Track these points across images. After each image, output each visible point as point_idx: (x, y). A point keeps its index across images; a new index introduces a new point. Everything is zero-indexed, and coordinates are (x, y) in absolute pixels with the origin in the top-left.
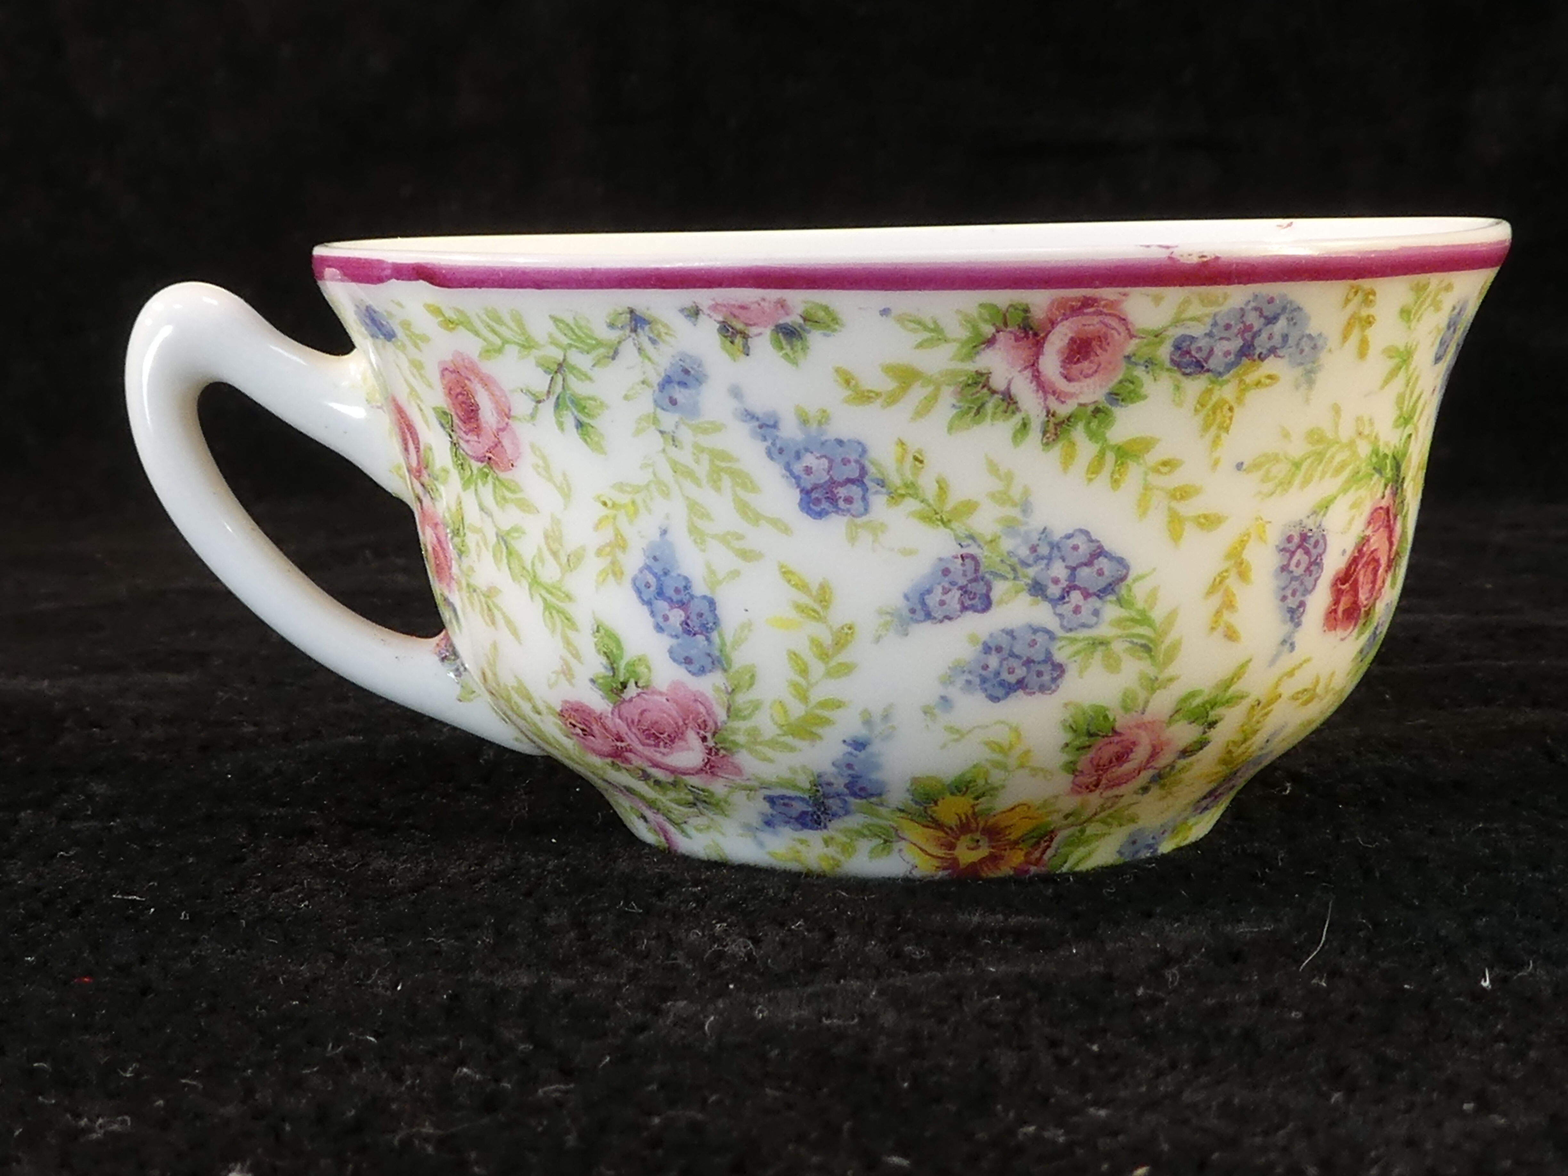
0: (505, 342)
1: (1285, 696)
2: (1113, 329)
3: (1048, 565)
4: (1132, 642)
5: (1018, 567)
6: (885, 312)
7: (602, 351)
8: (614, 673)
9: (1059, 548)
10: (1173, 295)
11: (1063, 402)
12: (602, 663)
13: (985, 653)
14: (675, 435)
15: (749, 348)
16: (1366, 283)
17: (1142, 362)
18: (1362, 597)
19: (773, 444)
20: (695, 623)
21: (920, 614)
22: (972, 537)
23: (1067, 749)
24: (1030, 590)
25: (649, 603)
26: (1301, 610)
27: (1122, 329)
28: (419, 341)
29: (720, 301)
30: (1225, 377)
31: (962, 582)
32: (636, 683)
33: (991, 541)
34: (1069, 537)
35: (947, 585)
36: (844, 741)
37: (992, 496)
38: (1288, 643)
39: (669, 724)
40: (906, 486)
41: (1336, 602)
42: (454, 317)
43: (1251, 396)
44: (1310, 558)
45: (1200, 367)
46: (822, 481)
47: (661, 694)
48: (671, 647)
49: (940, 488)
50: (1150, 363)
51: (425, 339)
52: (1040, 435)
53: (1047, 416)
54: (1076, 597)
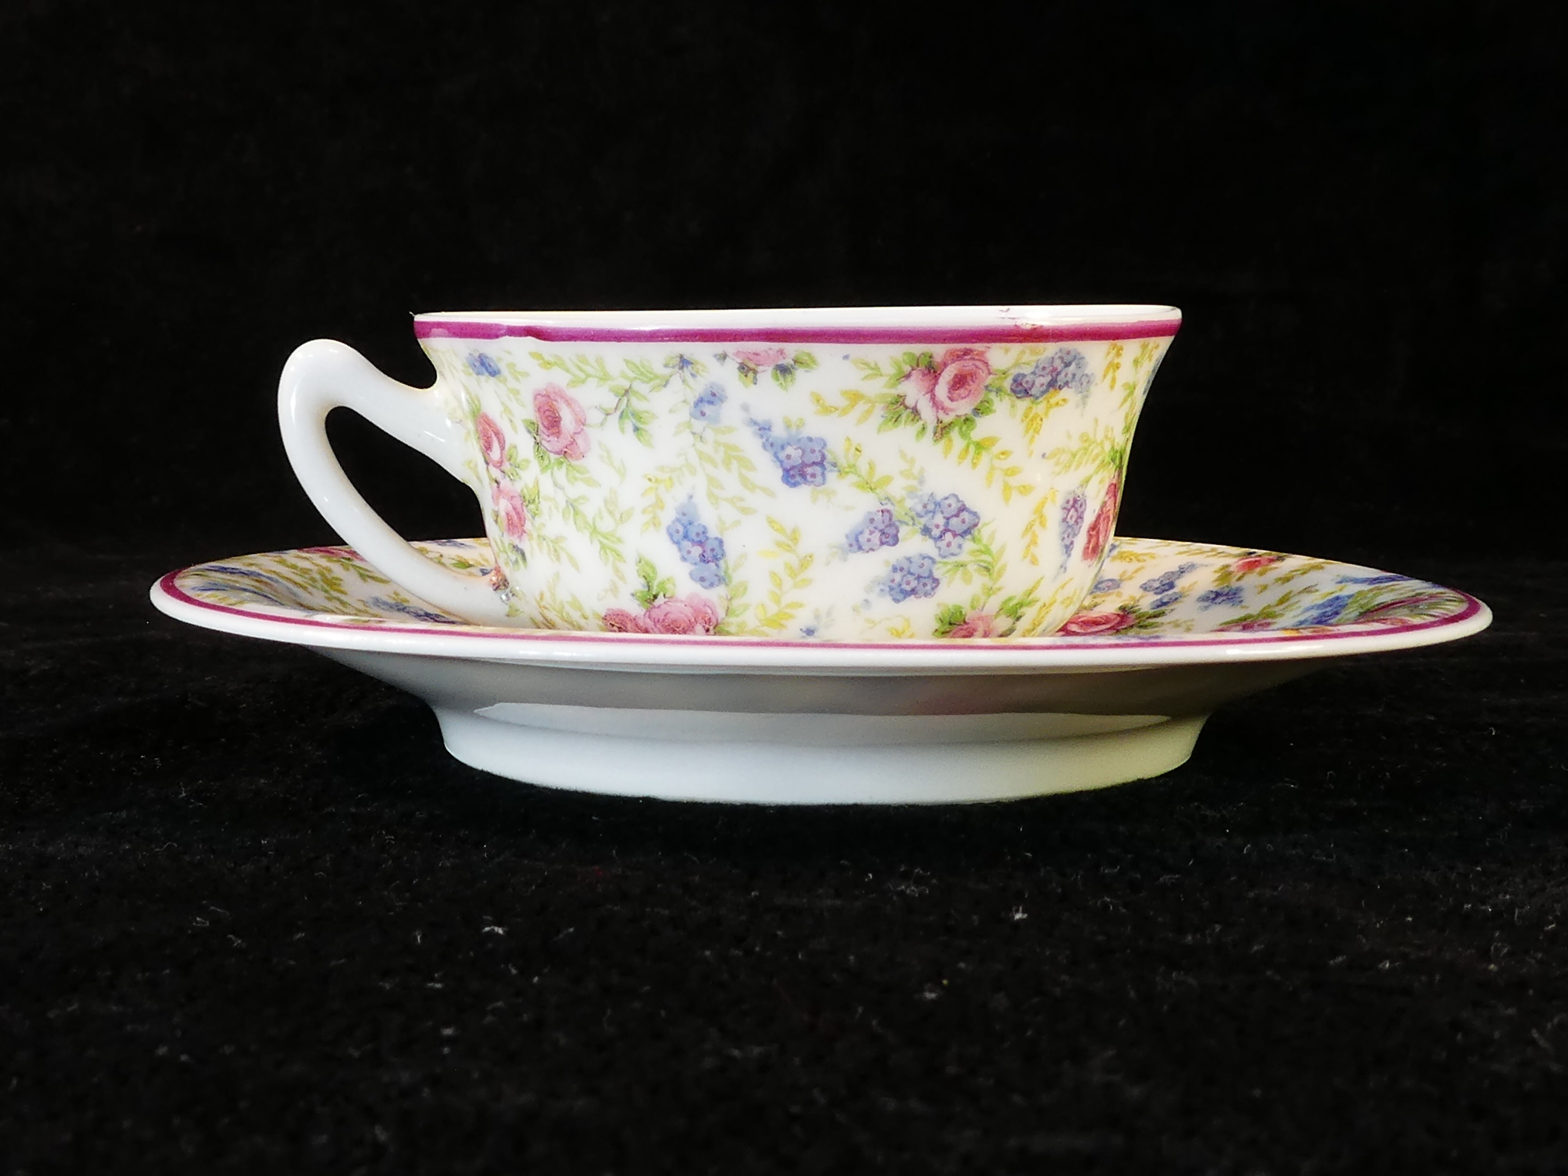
0: (588, 376)
1: (1058, 601)
2: (980, 369)
3: (933, 516)
4: (979, 565)
5: (916, 518)
6: (846, 357)
7: (658, 381)
8: (649, 589)
9: (940, 506)
10: (1016, 348)
11: (947, 414)
12: (641, 583)
13: (894, 572)
14: (703, 435)
15: (757, 380)
16: (1119, 343)
17: (995, 389)
18: (1101, 540)
19: (767, 440)
20: (708, 555)
21: (855, 547)
22: (888, 499)
23: (936, 633)
24: (921, 532)
25: (677, 543)
26: (1072, 546)
27: (984, 368)
28: (520, 377)
29: (740, 350)
30: (1040, 399)
31: (882, 527)
32: (664, 595)
33: (900, 501)
34: (946, 498)
35: (872, 529)
36: (801, 630)
37: (901, 473)
38: (1063, 567)
39: (684, 621)
40: (850, 467)
41: (1089, 542)
42: (552, 360)
43: (1052, 412)
44: (1078, 513)
45: (1026, 393)
46: (797, 463)
47: (682, 601)
48: (692, 571)
49: (871, 468)
50: (999, 390)
51: (526, 374)
52: (932, 435)
53: (937, 423)
54: (948, 536)
